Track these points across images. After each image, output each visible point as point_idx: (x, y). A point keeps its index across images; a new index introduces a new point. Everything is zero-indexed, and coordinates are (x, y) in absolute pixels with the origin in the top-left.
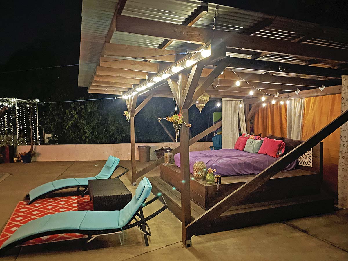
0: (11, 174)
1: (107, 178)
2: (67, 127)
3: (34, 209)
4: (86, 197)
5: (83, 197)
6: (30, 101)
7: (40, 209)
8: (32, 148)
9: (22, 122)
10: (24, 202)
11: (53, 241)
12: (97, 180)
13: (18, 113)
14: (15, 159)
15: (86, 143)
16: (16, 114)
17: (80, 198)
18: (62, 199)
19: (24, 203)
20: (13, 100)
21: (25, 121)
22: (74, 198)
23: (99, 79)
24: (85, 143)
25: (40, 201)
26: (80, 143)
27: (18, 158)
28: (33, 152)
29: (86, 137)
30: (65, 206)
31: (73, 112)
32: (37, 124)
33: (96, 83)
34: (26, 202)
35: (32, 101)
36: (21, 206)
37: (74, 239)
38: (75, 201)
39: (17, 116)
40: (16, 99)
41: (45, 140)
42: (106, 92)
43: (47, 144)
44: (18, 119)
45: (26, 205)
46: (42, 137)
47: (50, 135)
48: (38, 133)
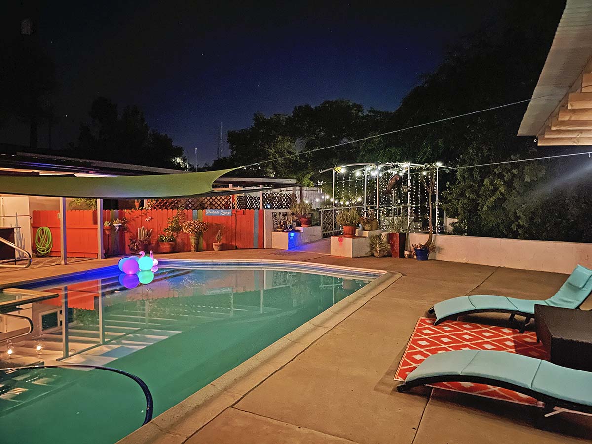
0: (403, 275)
1: (573, 306)
2: (485, 208)
3: (442, 333)
4: (528, 335)
5: (523, 333)
6: (428, 166)
7: (452, 336)
8: (431, 238)
9: (415, 199)
10: (427, 319)
11: (479, 393)
12: (549, 306)
13: (411, 185)
14: (405, 252)
15: (519, 237)
16: (409, 186)
17: (517, 333)
18: (485, 329)
19: (428, 321)
20: (406, 165)
21: (419, 196)
22: (506, 330)
23: (569, 117)
24: (515, 236)
25: (449, 324)
26: (507, 237)
27: (411, 251)
28: (431, 244)
29: (519, 226)
30: (492, 341)
31: (498, 181)
32: (437, 202)
33: (559, 125)
34: (429, 320)
35: (431, 165)
36: (424, 325)
37: (516, 402)
38: (509, 337)
39: (409, 189)
40: (410, 164)
41: (446, 227)
42: (574, 142)
43: (449, 234)
44: (410, 194)
45: (431, 324)
46: (441, 223)
47: (456, 220)
48: (437, 215)
